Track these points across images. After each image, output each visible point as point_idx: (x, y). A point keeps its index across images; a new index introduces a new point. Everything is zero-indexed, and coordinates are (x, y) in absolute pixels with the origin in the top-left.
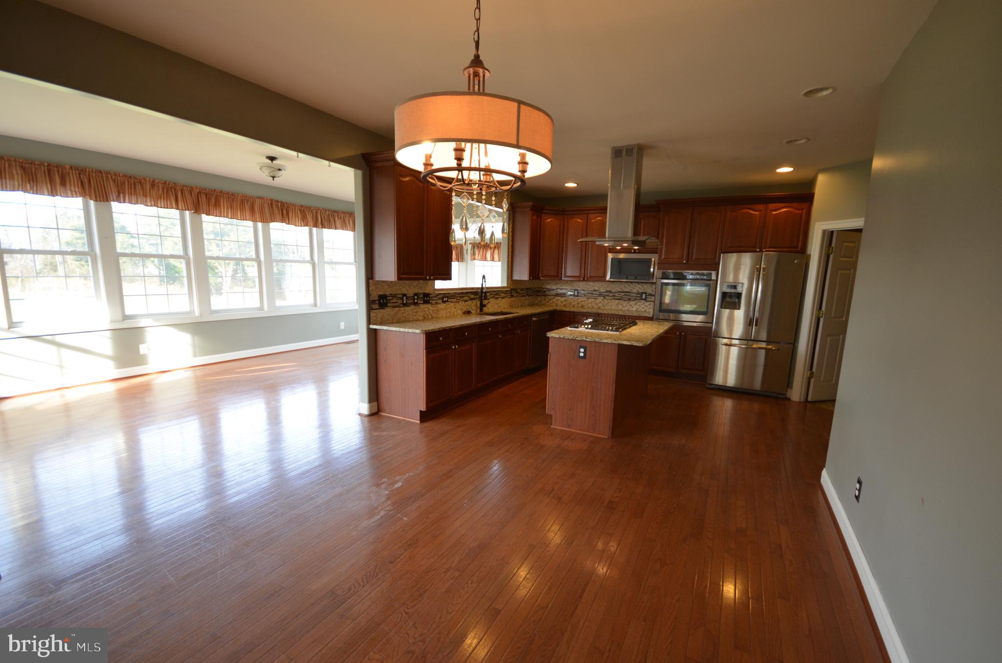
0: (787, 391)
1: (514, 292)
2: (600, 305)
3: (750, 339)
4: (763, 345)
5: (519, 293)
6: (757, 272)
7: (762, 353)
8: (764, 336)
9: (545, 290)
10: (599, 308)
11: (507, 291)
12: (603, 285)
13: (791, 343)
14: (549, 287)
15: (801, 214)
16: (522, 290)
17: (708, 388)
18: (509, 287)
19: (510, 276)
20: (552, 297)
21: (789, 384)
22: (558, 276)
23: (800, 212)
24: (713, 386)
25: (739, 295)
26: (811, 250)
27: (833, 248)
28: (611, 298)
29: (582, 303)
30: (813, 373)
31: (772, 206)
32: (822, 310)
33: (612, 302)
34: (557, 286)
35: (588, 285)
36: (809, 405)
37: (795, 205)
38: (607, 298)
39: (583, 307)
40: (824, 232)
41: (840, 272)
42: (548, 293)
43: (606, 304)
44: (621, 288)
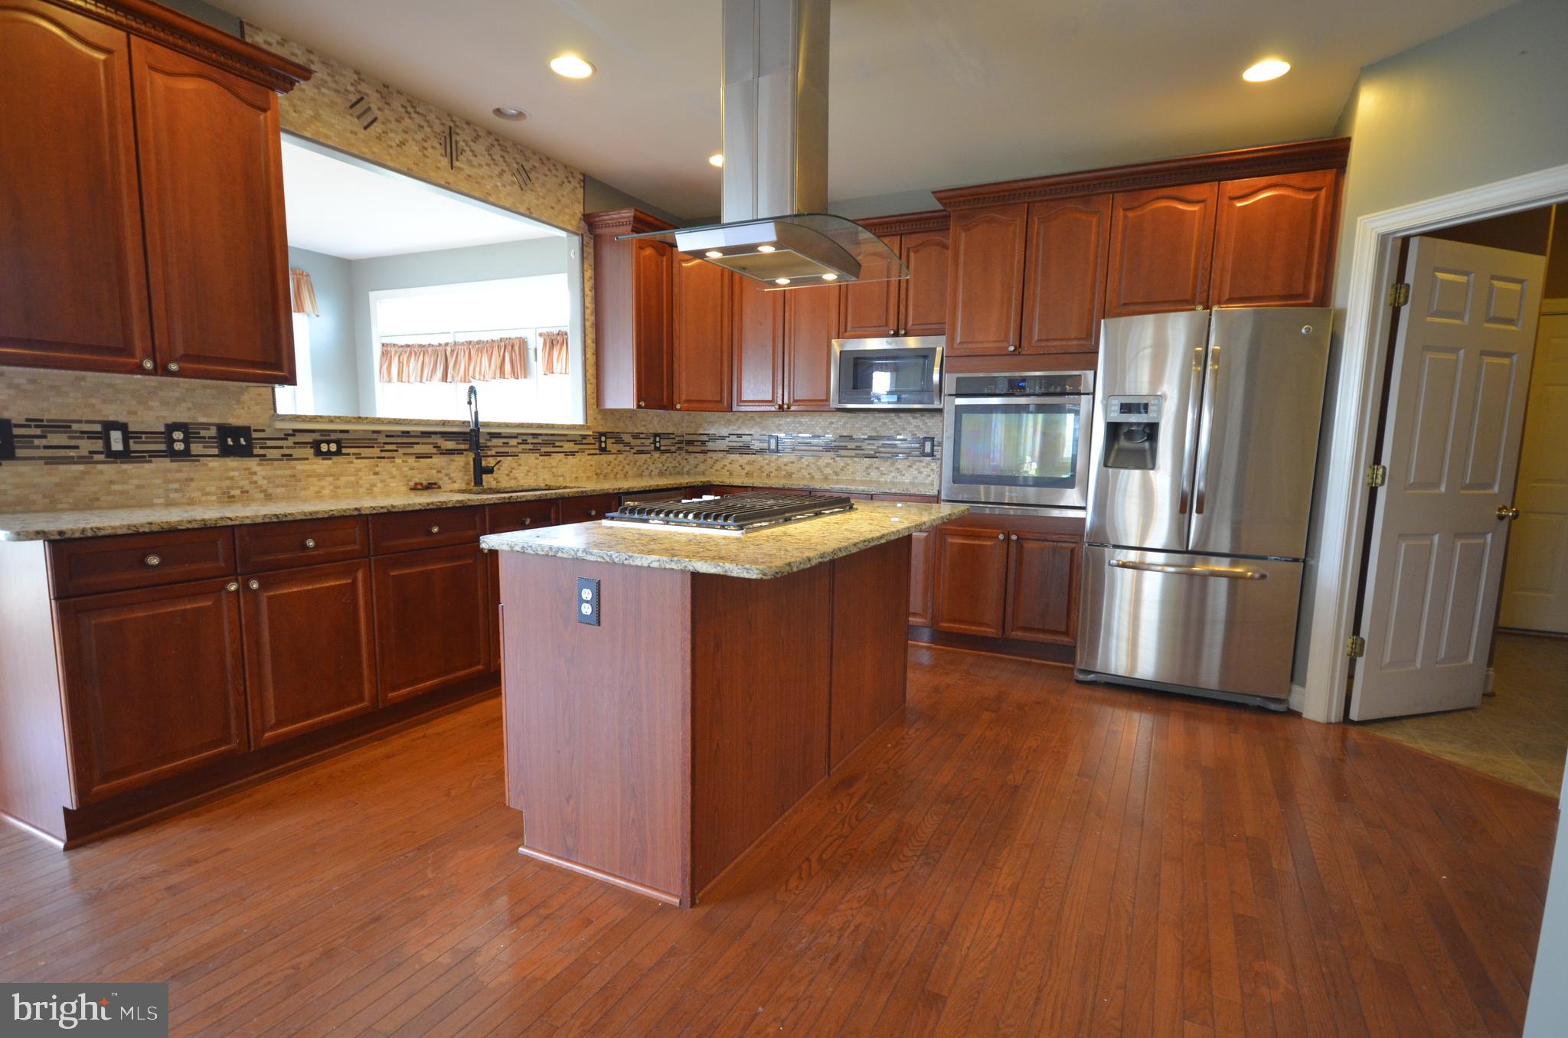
0: (1290, 691)
1: (609, 441)
2: (828, 471)
3: (1184, 549)
4: (1222, 566)
5: (627, 444)
6: (1197, 364)
7: (1220, 590)
8: (1222, 541)
9: (705, 438)
10: (826, 478)
11: (584, 437)
12: (832, 423)
13: (1296, 560)
14: (712, 431)
15: (1316, 201)
16: (636, 436)
17: (1079, 682)
18: (589, 428)
19: (592, 401)
20: (721, 455)
21: (1295, 672)
22: (721, 401)
23: (1312, 197)
24: (1091, 677)
25: (1151, 431)
26: (1346, 299)
27: (1408, 286)
28: (853, 453)
29: (787, 468)
30: (1363, 641)
31: (1233, 186)
32: (1383, 463)
33: (855, 462)
34: (731, 427)
35: (800, 423)
36: (1353, 733)
37: (1295, 179)
38: (842, 452)
39: (789, 475)
40: (1383, 239)
41: (1429, 356)
42: (711, 445)
43: (842, 470)
44: (875, 429)
